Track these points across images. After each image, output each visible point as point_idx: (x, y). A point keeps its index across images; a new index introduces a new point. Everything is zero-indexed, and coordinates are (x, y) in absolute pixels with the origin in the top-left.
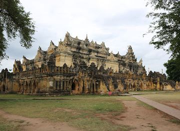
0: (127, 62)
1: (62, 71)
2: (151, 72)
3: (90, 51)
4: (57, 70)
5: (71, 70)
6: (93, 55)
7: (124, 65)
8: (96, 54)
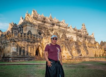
0: (83, 34)
1: (26, 38)
2: (102, 42)
3: (53, 24)
4: (21, 36)
5: (35, 37)
6: (56, 27)
7: (81, 36)
8: (58, 27)
